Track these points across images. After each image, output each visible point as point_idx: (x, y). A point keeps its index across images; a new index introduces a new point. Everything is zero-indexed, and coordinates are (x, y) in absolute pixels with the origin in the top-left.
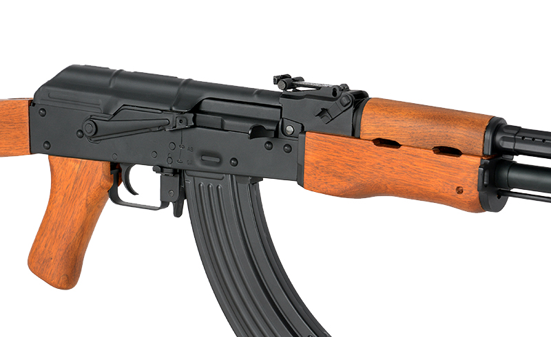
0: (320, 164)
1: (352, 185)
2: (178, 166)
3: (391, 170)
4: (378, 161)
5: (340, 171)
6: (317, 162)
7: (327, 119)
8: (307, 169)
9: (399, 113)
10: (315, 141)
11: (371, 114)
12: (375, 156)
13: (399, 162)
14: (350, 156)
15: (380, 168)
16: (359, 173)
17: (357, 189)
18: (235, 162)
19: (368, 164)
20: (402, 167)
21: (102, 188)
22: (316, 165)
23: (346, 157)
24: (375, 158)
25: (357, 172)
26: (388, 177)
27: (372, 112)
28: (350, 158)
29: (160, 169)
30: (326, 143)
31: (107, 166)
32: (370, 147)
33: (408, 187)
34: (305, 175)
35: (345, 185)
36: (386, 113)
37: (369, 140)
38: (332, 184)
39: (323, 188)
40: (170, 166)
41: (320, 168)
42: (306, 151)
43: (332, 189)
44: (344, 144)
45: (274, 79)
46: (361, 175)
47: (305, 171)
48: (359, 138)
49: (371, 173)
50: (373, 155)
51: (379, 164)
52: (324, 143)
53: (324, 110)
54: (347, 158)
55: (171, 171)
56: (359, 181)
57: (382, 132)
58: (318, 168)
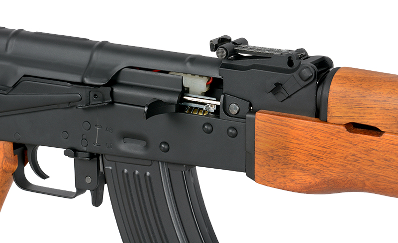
0: (276, 153)
1: (318, 180)
2: (95, 149)
3: (370, 163)
4: (353, 152)
5: (303, 162)
6: (272, 151)
7: (281, 96)
8: (259, 159)
9: (378, 91)
10: (268, 124)
11: (341, 92)
12: (349, 145)
13: (381, 154)
14: (314, 145)
15: (355, 161)
16: (327, 165)
17: (325, 186)
18: (166, 147)
19: (338, 155)
20: (386, 160)
21: (5, 171)
22: (270, 154)
23: (310, 146)
24: (349, 148)
25: (325, 164)
26: (367, 172)
27: (343, 89)
28: (315, 148)
29: (72, 152)
30: (283, 127)
31: (9, 146)
32: (341, 134)
33: (393, 186)
34: (256, 166)
35: (308, 179)
36: (361, 91)
37: (340, 125)
38: (292, 178)
39: (281, 183)
40: (85, 149)
41: (275, 158)
42: (256, 137)
43: (292, 185)
44: (306, 129)
45: (211, 45)
46: (330, 168)
47: (256, 160)
48: (326, 121)
49: (343, 166)
50: (345, 144)
51: (354, 155)
52: (280, 127)
53: (278, 86)
54: (312, 146)
55: (87, 154)
56: (328, 176)
57: (357, 115)
58: (272, 158)
